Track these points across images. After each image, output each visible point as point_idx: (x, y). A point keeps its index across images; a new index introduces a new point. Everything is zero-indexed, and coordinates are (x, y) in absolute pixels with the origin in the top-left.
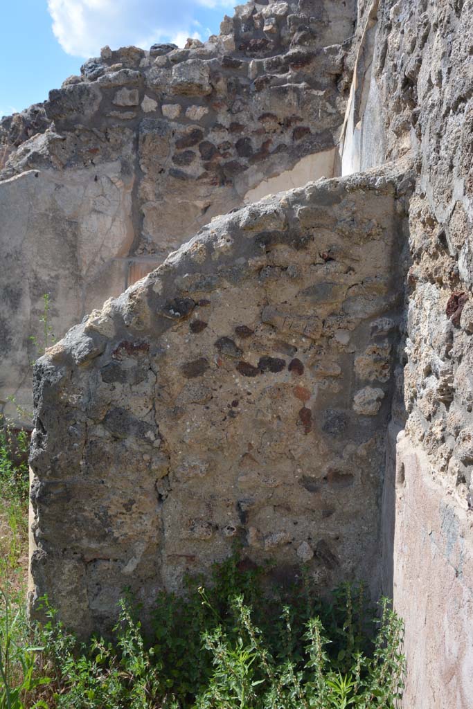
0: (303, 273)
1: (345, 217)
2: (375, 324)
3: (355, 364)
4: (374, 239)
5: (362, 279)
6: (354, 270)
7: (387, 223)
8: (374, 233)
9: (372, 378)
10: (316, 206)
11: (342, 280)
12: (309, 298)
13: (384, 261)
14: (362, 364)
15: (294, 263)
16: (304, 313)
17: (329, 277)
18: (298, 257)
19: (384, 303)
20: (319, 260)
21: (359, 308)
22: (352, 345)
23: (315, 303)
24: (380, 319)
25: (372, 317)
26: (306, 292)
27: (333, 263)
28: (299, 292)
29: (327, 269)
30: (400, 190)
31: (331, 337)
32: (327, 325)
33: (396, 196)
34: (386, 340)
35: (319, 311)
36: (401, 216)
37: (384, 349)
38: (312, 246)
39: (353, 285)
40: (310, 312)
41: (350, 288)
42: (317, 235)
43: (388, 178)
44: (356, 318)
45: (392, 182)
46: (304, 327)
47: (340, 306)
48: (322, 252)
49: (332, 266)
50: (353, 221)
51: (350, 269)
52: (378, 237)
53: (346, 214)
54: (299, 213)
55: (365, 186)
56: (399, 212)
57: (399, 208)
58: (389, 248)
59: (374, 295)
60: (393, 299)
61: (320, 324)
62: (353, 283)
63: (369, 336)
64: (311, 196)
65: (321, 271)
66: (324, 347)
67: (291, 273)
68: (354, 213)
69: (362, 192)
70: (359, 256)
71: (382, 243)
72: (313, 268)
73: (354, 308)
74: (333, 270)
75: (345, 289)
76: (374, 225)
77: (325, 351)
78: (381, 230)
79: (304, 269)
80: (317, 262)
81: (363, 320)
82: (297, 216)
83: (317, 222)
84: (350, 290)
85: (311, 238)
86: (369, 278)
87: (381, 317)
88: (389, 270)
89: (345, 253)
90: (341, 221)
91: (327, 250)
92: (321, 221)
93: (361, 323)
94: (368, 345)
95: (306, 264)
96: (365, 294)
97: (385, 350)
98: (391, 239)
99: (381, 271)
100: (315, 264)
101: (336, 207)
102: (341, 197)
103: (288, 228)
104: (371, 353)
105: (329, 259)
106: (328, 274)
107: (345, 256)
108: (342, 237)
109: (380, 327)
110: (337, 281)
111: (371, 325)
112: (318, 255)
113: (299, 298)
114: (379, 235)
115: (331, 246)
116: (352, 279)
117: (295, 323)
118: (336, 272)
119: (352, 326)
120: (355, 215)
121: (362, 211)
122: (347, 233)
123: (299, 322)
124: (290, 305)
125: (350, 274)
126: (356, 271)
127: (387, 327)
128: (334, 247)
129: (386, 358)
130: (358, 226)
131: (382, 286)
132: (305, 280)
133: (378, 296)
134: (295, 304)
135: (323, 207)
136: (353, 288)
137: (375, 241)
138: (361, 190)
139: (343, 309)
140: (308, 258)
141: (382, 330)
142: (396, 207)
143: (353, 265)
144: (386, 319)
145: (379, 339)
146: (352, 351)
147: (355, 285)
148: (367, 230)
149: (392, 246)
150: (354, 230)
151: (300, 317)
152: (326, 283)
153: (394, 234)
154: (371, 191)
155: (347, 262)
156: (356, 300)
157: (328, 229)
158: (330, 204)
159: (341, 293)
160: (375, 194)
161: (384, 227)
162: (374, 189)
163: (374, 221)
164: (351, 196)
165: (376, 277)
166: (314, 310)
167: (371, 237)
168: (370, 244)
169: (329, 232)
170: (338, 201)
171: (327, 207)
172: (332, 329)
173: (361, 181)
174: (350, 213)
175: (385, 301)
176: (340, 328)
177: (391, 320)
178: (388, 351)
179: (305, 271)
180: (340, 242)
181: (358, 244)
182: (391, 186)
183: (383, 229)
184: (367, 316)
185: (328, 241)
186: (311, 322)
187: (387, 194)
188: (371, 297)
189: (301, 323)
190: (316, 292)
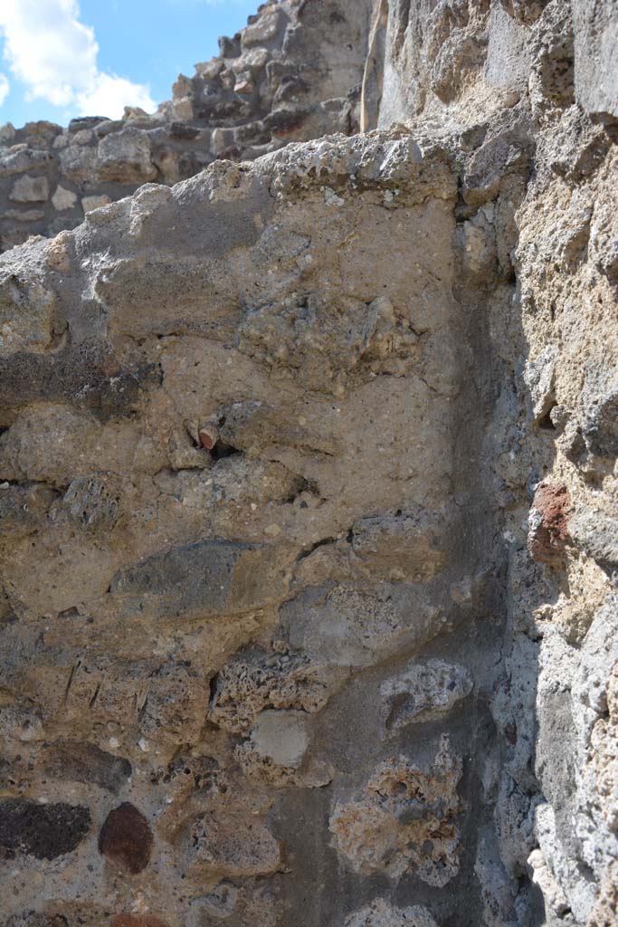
0: (127, 505)
1: (272, 293)
2: (402, 687)
3: (333, 828)
4: (386, 373)
5: (348, 522)
6: (316, 491)
7: (433, 312)
8: (384, 346)
9: (396, 871)
10: (168, 258)
11: (273, 529)
12: (150, 598)
13: (427, 453)
14: (356, 828)
15: (93, 468)
16: (142, 650)
17: (223, 520)
18: (106, 446)
19: (432, 611)
20: (186, 455)
21: (340, 630)
22: (318, 764)
23: (174, 615)
24: (421, 668)
25: (389, 664)
26: (142, 577)
27: (239, 467)
28: (117, 576)
29: (215, 487)
30: (475, 180)
31: (239, 739)
32: (224, 695)
33: (462, 208)
34: (444, 744)
35: (194, 644)
36: (482, 284)
37: (434, 775)
38: (158, 403)
39: (316, 546)
40: (164, 648)
41: (305, 554)
42: (175, 362)
43: (426, 143)
44: (330, 668)
45: (440, 155)
46: (140, 702)
47: (273, 618)
48: (194, 425)
49: (234, 478)
50: (305, 305)
51: (302, 485)
52: (402, 366)
53: (276, 282)
54: (100, 282)
55: (343, 179)
56: (474, 267)
57: (476, 251)
58: (442, 406)
59: (394, 581)
60: (464, 592)
61: (198, 693)
62: (316, 537)
63: (382, 731)
64: (145, 220)
65: (193, 497)
66: (222, 764)
67: (76, 510)
68: (306, 276)
69: (332, 198)
70: (333, 439)
71: (419, 387)
72: (166, 483)
73: (323, 629)
74: (236, 490)
75: (287, 558)
76: (384, 320)
77: (222, 780)
78: (409, 338)
79: (130, 491)
80: (179, 463)
81: (353, 672)
82: (92, 294)
83: (173, 317)
84: (307, 564)
85: (150, 374)
86: (374, 517)
87: (421, 660)
88: (446, 486)
89: (280, 429)
90: (257, 309)
91: (214, 417)
92: (187, 313)
93: (349, 681)
94: (376, 760)
95: (137, 471)
96: (362, 577)
97: (440, 779)
98: (449, 371)
99: (417, 492)
100: (173, 472)
101: (241, 260)
102: (258, 219)
103: (69, 342)
104: (387, 789)
105: (221, 452)
106: (217, 507)
107: (282, 438)
108: (266, 367)
109: (419, 699)
110: (253, 533)
111: (388, 689)
112: (178, 437)
113: (120, 598)
114: (403, 357)
115: (226, 403)
116: (312, 521)
117: (109, 687)
118: (248, 501)
119: (315, 698)
120: (310, 285)
121: (337, 265)
122: (281, 352)
123: (120, 686)
124: (91, 621)
125: (304, 505)
126: (324, 495)
127: (445, 699)
128: (236, 406)
129: (442, 804)
130: (321, 323)
131: (423, 548)
132: (139, 533)
133: (409, 582)
134: (107, 616)
135: (192, 259)
136: (318, 554)
137: (391, 380)
138: (329, 193)
139: (283, 631)
140: (145, 447)
141: (428, 706)
142: (463, 250)
143: (313, 472)
144: (439, 663)
145: (417, 739)
146: (319, 784)
147: (324, 542)
148: (357, 338)
149: (455, 398)
150: (308, 337)
151: (126, 665)
152: (216, 540)
153: (458, 354)
154: (367, 196)
155: (290, 459)
156: (327, 598)
157: (216, 339)
158: (218, 249)
159: (272, 573)
160: (382, 205)
161: (420, 326)
162: (377, 184)
163: (383, 305)
164: (294, 215)
165: (399, 512)
166: (177, 640)
167: (375, 366)
168: (371, 391)
169: (218, 349)
170: (247, 235)
171: (207, 260)
172: (243, 712)
173: (328, 161)
174: (292, 279)
175: (434, 603)
176: (271, 707)
177: (460, 671)
178: (452, 782)
179: (137, 497)
180: (258, 384)
181: (323, 392)
182: (442, 167)
183: (421, 334)
184: (369, 660)
185: (216, 383)
186: (164, 686)
187: (424, 204)
188: (384, 588)
189: (130, 686)
190: (176, 576)
